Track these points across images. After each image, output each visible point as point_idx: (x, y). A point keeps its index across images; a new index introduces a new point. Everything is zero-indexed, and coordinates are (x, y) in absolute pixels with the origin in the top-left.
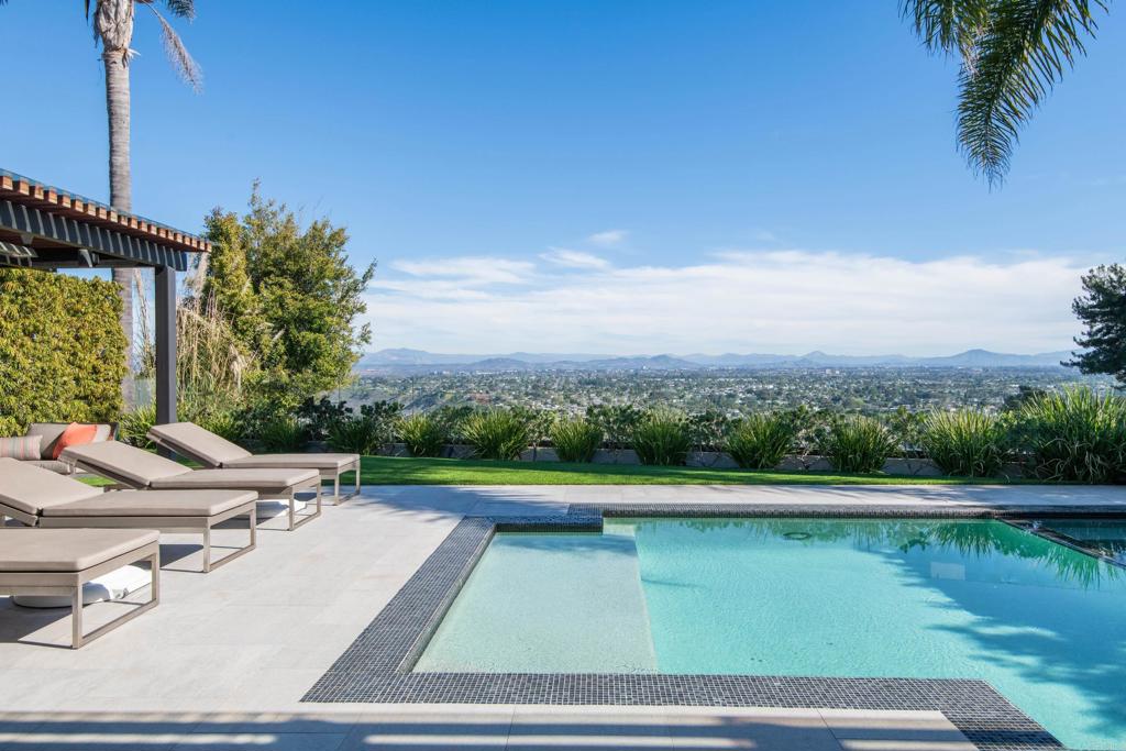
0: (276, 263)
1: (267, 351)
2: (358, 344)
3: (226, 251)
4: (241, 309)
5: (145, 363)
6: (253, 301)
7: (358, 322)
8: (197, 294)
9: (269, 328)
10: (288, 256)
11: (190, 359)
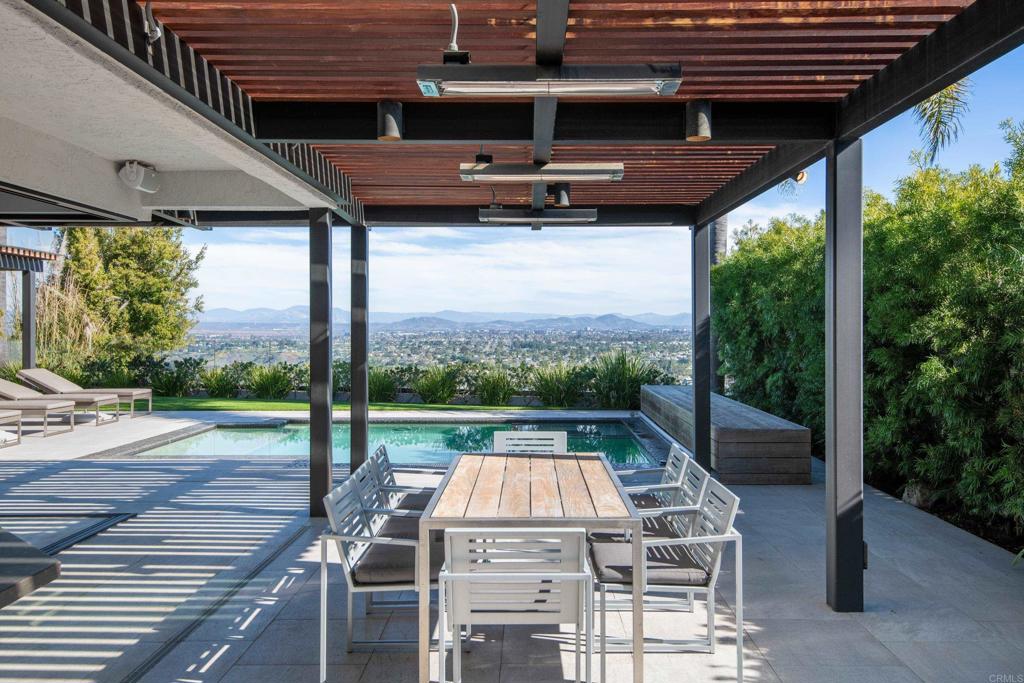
0: (124, 247)
1: (114, 319)
2: (192, 313)
3: (82, 240)
4: (93, 285)
5: (16, 328)
6: (104, 279)
7: (192, 295)
8: (58, 273)
9: (116, 300)
10: (134, 242)
11: (51, 325)
